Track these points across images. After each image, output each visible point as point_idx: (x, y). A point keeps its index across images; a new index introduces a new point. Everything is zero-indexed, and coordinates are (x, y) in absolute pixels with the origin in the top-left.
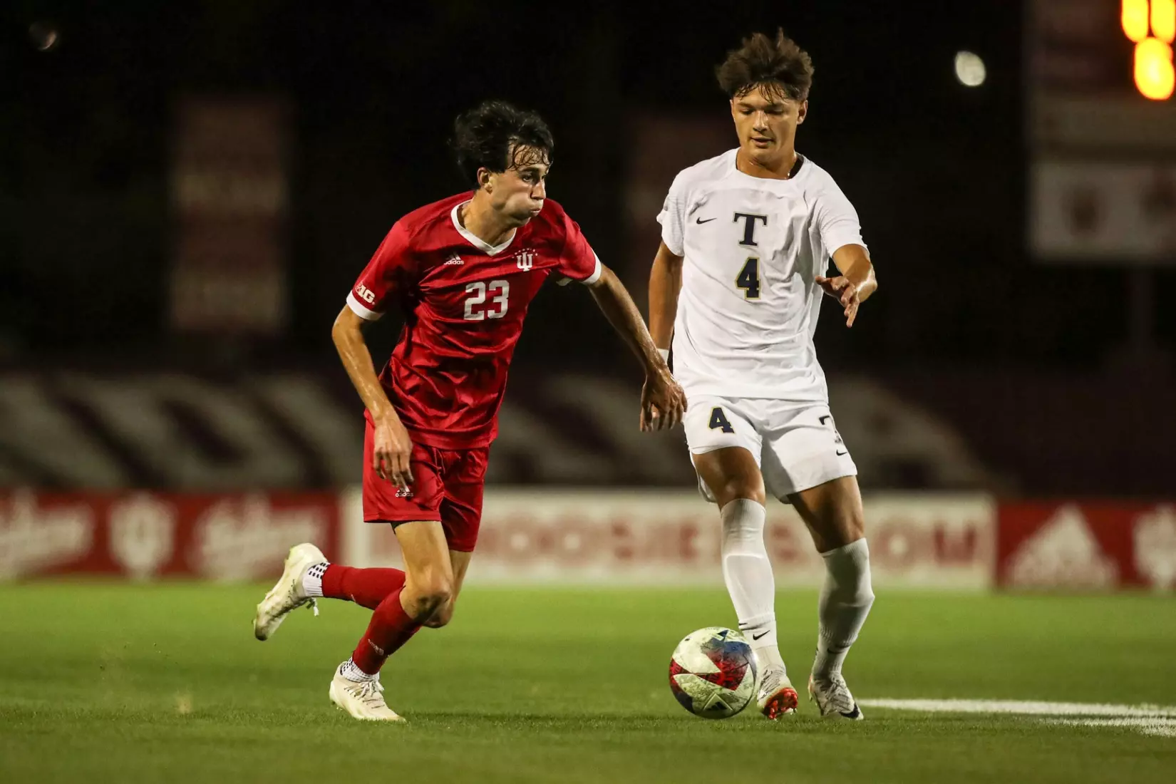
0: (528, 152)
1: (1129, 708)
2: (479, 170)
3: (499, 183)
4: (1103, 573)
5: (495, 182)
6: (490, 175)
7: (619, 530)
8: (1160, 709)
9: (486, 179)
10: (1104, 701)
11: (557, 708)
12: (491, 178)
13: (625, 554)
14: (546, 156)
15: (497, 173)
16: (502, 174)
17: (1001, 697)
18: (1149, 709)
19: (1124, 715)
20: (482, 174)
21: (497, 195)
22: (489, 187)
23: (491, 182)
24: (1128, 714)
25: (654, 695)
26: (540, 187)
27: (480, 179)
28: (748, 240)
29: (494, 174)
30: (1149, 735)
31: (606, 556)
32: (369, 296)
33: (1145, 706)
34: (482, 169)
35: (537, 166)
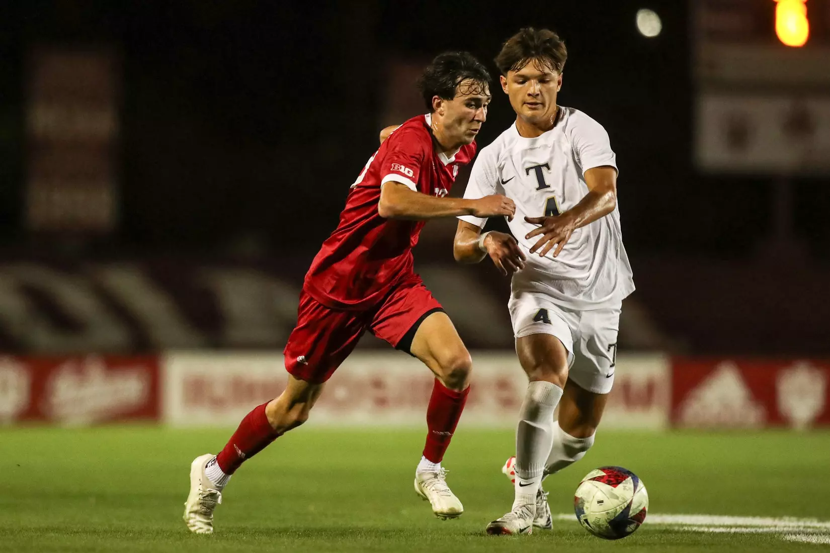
0: (472, 84)
1: (774, 521)
2: (434, 97)
3: (449, 108)
4: (753, 415)
5: (446, 108)
6: (443, 102)
7: (378, 384)
8: (798, 520)
9: (439, 105)
10: (754, 515)
11: (328, 523)
12: (443, 104)
13: (382, 402)
14: (487, 87)
15: (448, 100)
16: (451, 101)
17: (674, 511)
18: (790, 521)
19: (770, 525)
20: (436, 101)
21: (447, 117)
22: (441, 111)
23: (443, 107)
24: (773, 525)
25: (405, 512)
26: (482, 112)
27: (434, 105)
28: (542, 185)
29: (446, 101)
30: (789, 541)
31: (368, 404)
32: (409, 172)
33: (787, 518)
34: (436, 96)
35: (479, 96)
